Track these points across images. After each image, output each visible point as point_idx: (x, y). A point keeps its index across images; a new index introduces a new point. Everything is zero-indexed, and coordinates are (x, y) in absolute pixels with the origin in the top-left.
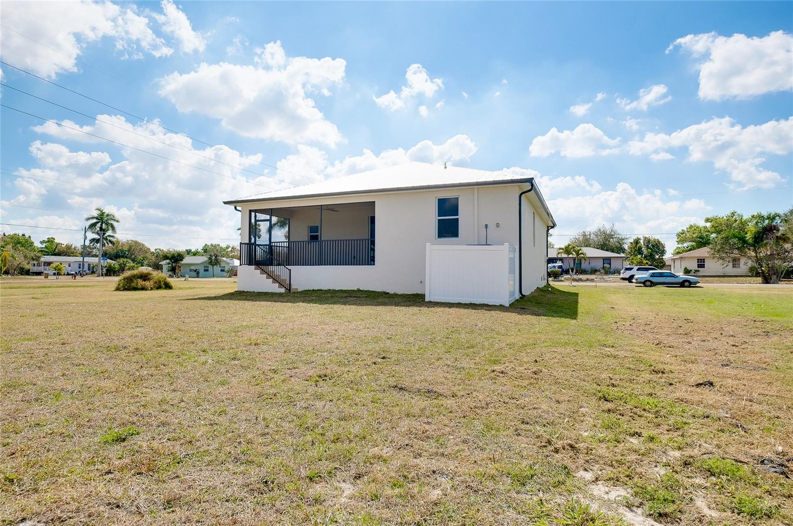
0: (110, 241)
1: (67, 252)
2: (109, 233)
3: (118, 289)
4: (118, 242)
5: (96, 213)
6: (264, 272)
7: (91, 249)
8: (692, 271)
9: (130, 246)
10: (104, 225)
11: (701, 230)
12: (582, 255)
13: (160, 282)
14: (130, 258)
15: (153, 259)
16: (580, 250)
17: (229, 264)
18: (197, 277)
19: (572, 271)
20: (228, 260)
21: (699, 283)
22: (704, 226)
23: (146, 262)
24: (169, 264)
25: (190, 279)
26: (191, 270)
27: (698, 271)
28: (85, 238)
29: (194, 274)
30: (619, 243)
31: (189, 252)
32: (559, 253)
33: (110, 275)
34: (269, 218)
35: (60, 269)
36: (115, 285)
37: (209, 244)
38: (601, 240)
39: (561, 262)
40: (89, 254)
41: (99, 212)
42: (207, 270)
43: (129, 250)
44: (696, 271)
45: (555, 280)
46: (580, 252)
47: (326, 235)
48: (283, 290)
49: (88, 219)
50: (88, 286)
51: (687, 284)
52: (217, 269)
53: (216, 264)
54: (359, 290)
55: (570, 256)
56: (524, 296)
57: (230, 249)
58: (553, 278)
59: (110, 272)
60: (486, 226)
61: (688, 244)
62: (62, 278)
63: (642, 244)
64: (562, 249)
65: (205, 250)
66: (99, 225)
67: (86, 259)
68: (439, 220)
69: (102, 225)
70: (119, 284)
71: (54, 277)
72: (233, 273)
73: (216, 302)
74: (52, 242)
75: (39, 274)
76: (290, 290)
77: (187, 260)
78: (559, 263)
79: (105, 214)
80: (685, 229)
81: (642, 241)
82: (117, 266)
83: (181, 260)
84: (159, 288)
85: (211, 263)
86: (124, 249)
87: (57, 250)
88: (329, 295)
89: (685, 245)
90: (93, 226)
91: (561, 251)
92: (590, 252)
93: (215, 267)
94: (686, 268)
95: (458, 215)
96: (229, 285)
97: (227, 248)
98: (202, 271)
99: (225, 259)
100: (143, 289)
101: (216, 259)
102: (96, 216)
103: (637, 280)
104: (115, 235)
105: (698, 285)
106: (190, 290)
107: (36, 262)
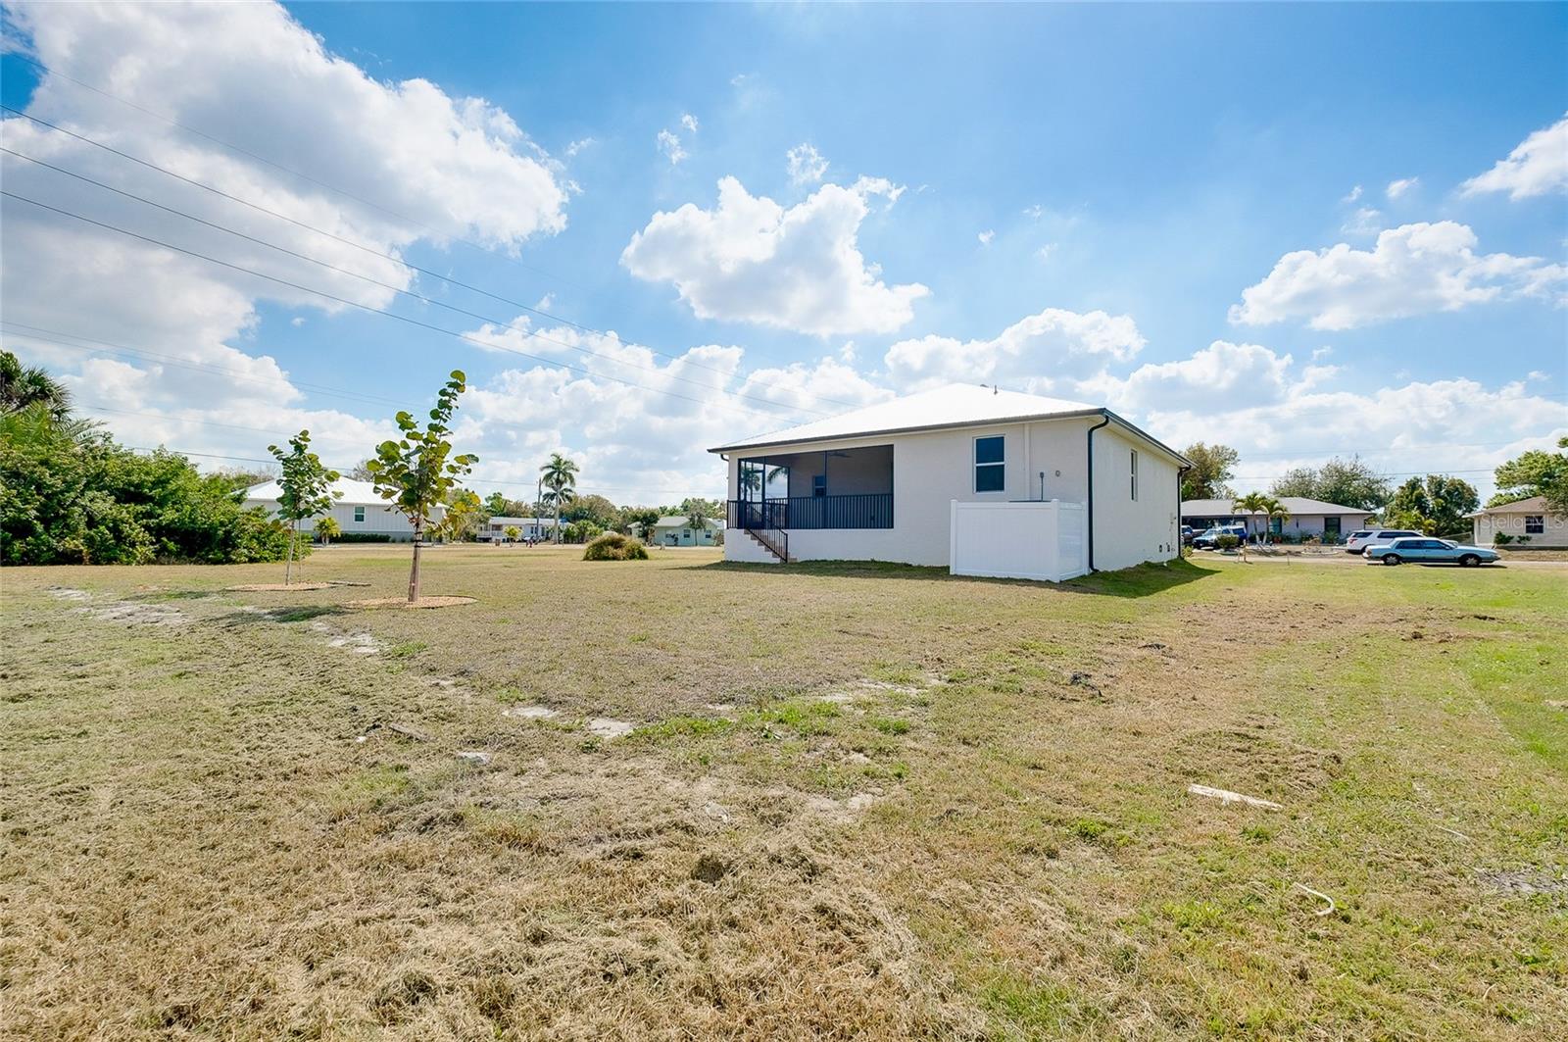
0: (567, 496)
1: (515, 512)
2: (566, 486)
3: (586, 558)
4: (576, 498)
5: (551, 461)
6: (755, 537)
7: (545, 507)
8: (1512, 538)
9: (591, 503)
10: (561, 475)
11: (1549, 461)
12: (1280, 512)
13: (633, 550)
14: (591, 519)
15: (620, 520)
16: (1276, 502)
17: (716, 527)
18: (676, 545)
19: (1262, 539)
20: (715, 522)
21: (1499, 559)
22: (1556, 453)
23: (610, 525)
24: (640, 527)
25: (667, 548)
26: (667, 536)
27: (1528, 539)
28: (540, 493)
29: (672, 541)
30: (1370, 488)
31: (663, 510)
32: (1235, 508)
33: (568, 543)
34: (762, 469)
35: (514, 535)
36: (583, 554)
37: (690, 499)
38: (1330, 483)
39: (1243, 523)
40: (543, 515)
41: (555, 459)
42: (688, 536)
43: (590, 509)
44: (1522, 539)
45: (1228, 552)
46: (1276, 505)
47: (833, 488)
48: (778, 560)
49: (542, 469)
50: (550, 555)
51: (1470, 561)
52: (701, 534)
53: (699, 527)
54: (873, 561)
55: (1256, 513)
56: (1097, 571)
57: (718, 506)
58: (1222, 550)
59: (569, 538)
60: (1042, 475)
61: (1521, 488)
62: (517, 546)
63: (1426, 489)
64: (1242, 501)
65: (685, 508)
66: (555, 476)
67: (542, 521)
68: (977, 467)
69: (558, 475)
70: (588, 553)
71: (508, 545)
72: (720, 540)
73: (699, 572)
74: (499, 498)
75: (486, 540)
76: (786, 560)
77: (663, 521)
78: (1240, 525)
79: (562, 462)
80: (1515, 461)
81: (1425, 485)
82: (576, 530)
83: (655, 522)
84: (632, 557)
85: (692, 526)
86: (584, 507)
87: (505, 511)
88: (833, 566)
89: (1514, 490)
90: (548, 477)
91: (1240, 504)
92: (1295, 506)
93: (698, 531)
94: (1500, 534)
95: (1003, 460)
96: (715, 554)
97: (715, 504)
98: (681, 537)
99: (711, 519)
100: (615, 558)
101: (700, 520)
102: (552, 463)
103: (1369, 553)
104: (572, 489)
105: (1495, 563)
106: (669, 561)
107: (483, 526)
